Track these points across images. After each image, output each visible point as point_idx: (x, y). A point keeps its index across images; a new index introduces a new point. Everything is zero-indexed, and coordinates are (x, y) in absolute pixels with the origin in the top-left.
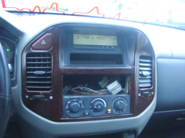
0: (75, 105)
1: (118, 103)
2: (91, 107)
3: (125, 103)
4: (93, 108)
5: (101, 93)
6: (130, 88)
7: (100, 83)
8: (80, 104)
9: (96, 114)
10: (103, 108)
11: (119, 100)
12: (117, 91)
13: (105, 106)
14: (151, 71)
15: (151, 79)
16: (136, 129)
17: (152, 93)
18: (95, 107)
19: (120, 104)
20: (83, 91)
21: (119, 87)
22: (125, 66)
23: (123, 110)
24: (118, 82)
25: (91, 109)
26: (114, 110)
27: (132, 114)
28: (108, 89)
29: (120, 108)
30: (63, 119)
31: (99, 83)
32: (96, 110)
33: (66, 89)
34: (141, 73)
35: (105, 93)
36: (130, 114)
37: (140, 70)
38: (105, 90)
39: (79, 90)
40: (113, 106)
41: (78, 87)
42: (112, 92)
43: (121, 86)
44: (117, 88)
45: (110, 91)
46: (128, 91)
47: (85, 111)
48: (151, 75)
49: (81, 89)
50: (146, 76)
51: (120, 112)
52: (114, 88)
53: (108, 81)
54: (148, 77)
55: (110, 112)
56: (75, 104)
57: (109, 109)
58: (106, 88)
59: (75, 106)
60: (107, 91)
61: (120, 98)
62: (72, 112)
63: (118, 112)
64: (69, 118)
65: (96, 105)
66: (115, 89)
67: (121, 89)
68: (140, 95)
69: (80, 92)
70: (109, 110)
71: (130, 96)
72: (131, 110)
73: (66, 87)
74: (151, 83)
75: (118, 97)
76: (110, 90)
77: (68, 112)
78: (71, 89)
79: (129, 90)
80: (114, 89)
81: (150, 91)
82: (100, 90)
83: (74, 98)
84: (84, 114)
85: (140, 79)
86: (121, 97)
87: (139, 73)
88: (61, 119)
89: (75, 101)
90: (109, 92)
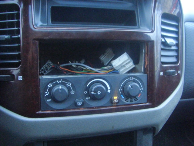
0: (59, 89)
1: (130, 86)
2: (85, 92)
3: (140, 87)
4: (88, 95)
5: (102, 72)
6: (147, 63)
7: (103, 58)
8: (69, 88)
9: (94, 104)
10: (104, 95)
11: (131, 82)
12: (127, 69)
13: (109, 91)
14: (177, 39)
15: (177, 51)
16: (154, 126)
17: (179, 72)
18: (92, 93)
19: (131, 88)
20: (77, 69)
21: (129, 62)
22: (139, 28)
23: (137, 97)
24: (128, 56)
25: (86, 96)
26: (123, 98)
27: (150, 104)
28: (113, 66)
29: (132, 94)
30: (40, 112)
31: (100, 58)
32: (94, 98)
33: (49, 65)
34: (163, 40)
35: (109, 72)
36: (148, 104)
37: (163, 36)
38: (110, 67)
39: (70, 67)
40: (121, 92)
41: (69, 63)
42: (119, 69)
43: (132, 61)
44: (127, 64)
45: (117, 69)
46: (144, 69)
47: (77, 100)
48: (177, 45)
49: (73, 66)
50: (170, 46)
51: (131, 101)
52: (123, 63)
53: (114, 54)
54: (173, 48)
55: (116, 101)
56: (60, 87)
57: (115, 96)
58: (111, 65)
59: (60, 91)
60: (111, 69)
61: (131, 79)
62: (55, 101)
63: (129, 101)
64: (51, 110)
65: (93, 90)
66: (124, 66)
67: (132, 66)
68: (162, 74)
69: (72, 71)
70: (115, 98)
71: (148, 76)
72: (148, 98)
73: (49, 62)
74: (177, 57)
75: (129, 77)
76: (116, 67)
77: (48, 100)
78: (59, 65)
79: (146, 67)
80: (122, 66)
81: (177, 69)
82: (102, 67)
83: (59, 79)
84: (76, 104)
85: (162, 49)
86: (134, 77)
87: (161, 40)
88: (37, 113)
89: (60, 83)
90: (114, 70)
